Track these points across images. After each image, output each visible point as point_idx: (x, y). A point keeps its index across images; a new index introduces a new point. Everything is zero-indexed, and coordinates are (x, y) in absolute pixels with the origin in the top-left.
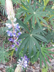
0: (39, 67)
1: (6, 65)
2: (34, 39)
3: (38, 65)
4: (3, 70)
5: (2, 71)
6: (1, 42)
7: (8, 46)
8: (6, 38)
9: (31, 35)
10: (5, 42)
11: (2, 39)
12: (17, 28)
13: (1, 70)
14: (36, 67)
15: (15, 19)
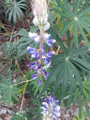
0: (69, 116)
1: (10, 109)
2: (72, 65)
3: (67, 112)
4: (6, 118)
5: (3, 118)
6: (3, 68)
7: (15, 76)
8: (13, 63)
9: (67, 59)
10: (11, 69)
11: (5, 64)
12: (50, 43)
13: (3, 116)
14: (64, 115)
15: (48, 26)
